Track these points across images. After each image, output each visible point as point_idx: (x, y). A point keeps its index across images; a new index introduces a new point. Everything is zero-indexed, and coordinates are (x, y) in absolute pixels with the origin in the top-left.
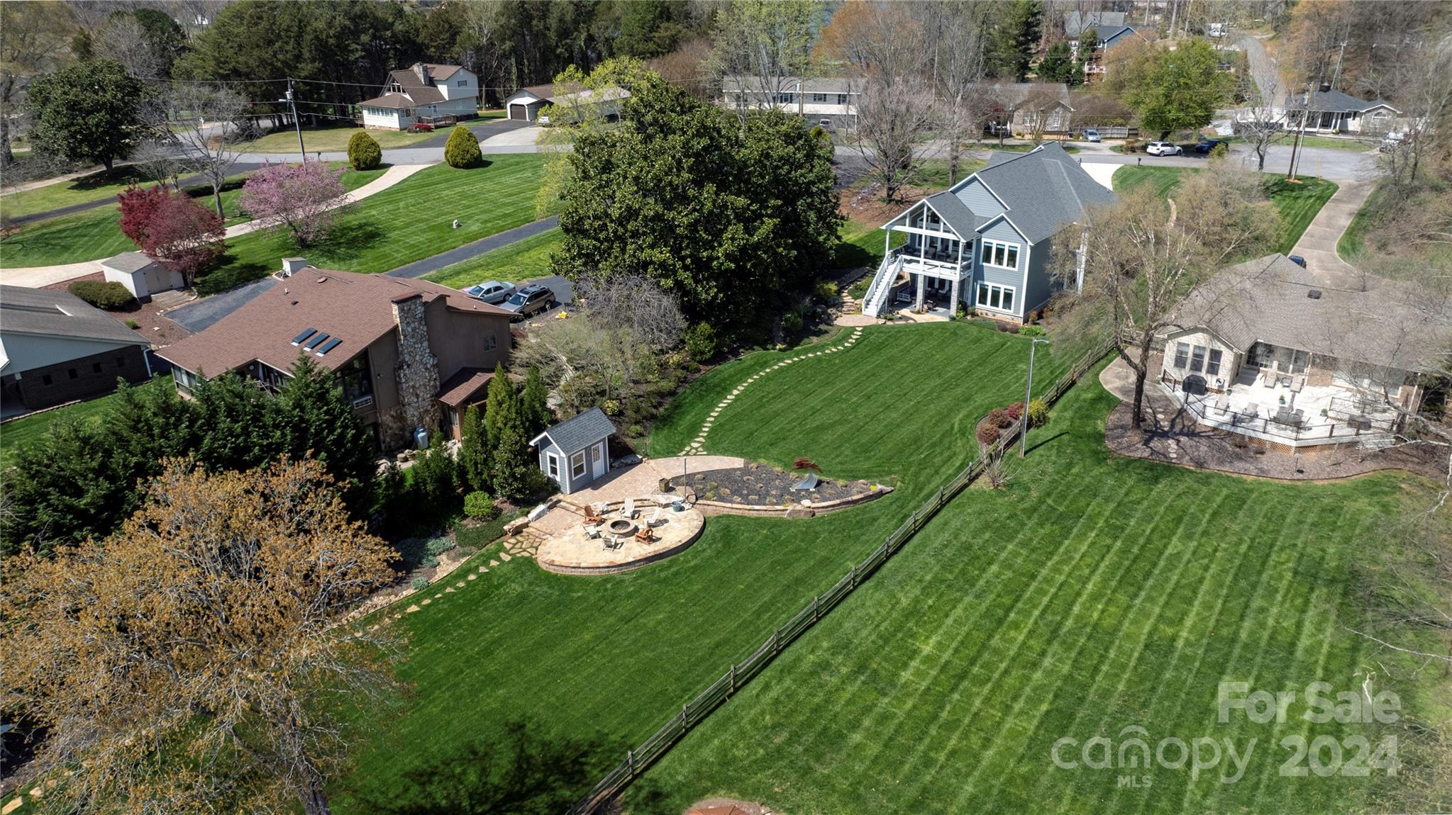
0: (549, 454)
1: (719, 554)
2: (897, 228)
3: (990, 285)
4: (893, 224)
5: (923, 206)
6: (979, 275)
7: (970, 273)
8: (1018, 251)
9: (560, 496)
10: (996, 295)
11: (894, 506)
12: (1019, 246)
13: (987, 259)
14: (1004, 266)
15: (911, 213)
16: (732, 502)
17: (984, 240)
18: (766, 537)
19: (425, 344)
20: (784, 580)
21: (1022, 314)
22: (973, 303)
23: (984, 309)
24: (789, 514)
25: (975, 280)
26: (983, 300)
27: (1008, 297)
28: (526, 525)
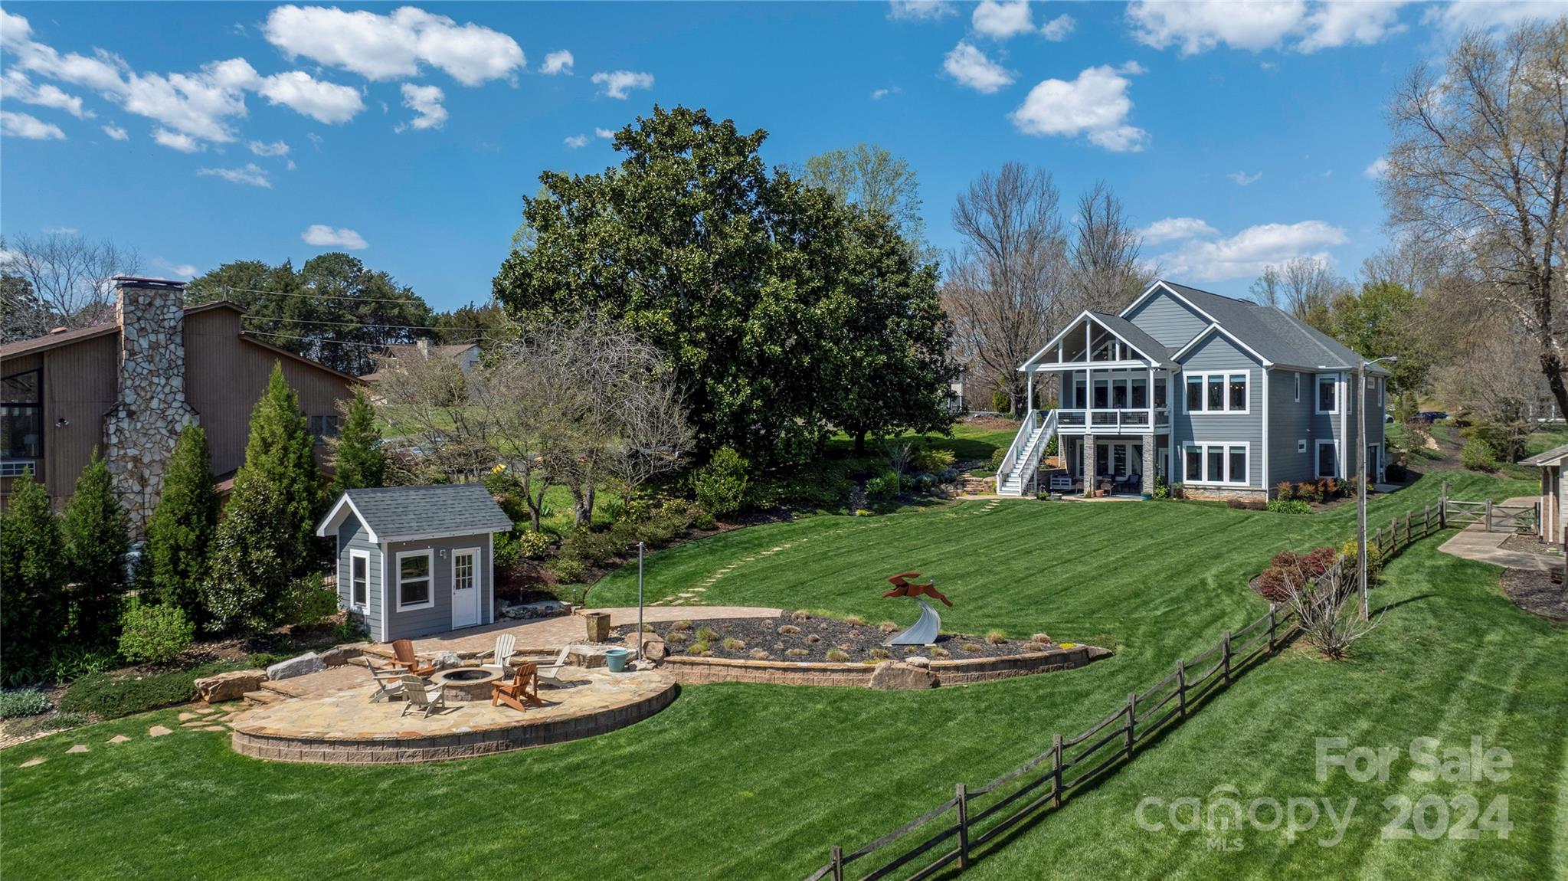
0: (355, 553)
1: (697, 737)
2: (1044, 367)
3: (1204, 446)
4: (1039, 361)
5: (1083, 324)
6: (1184, 430)
7: (1169, 430)
8: (1248, 381)
9: (363, 645)
10: (1216, 459)
11: (1120, 678)
12: (1247, 372)
13: (1195, 403)
14: (1227, 410)
15: (1065, 339)
16: (748, 658)
17: (1186, 374)
18: (823, 715)
19: (177, 382)
20: (867, 784)
21: (1265, 486)
22: (1178, 478)
23: (1202, 488)
24: (880, 679)
25: (1178, 442)
26: (1195, 475)
27: (1238, 460)
28: (256, 684)
